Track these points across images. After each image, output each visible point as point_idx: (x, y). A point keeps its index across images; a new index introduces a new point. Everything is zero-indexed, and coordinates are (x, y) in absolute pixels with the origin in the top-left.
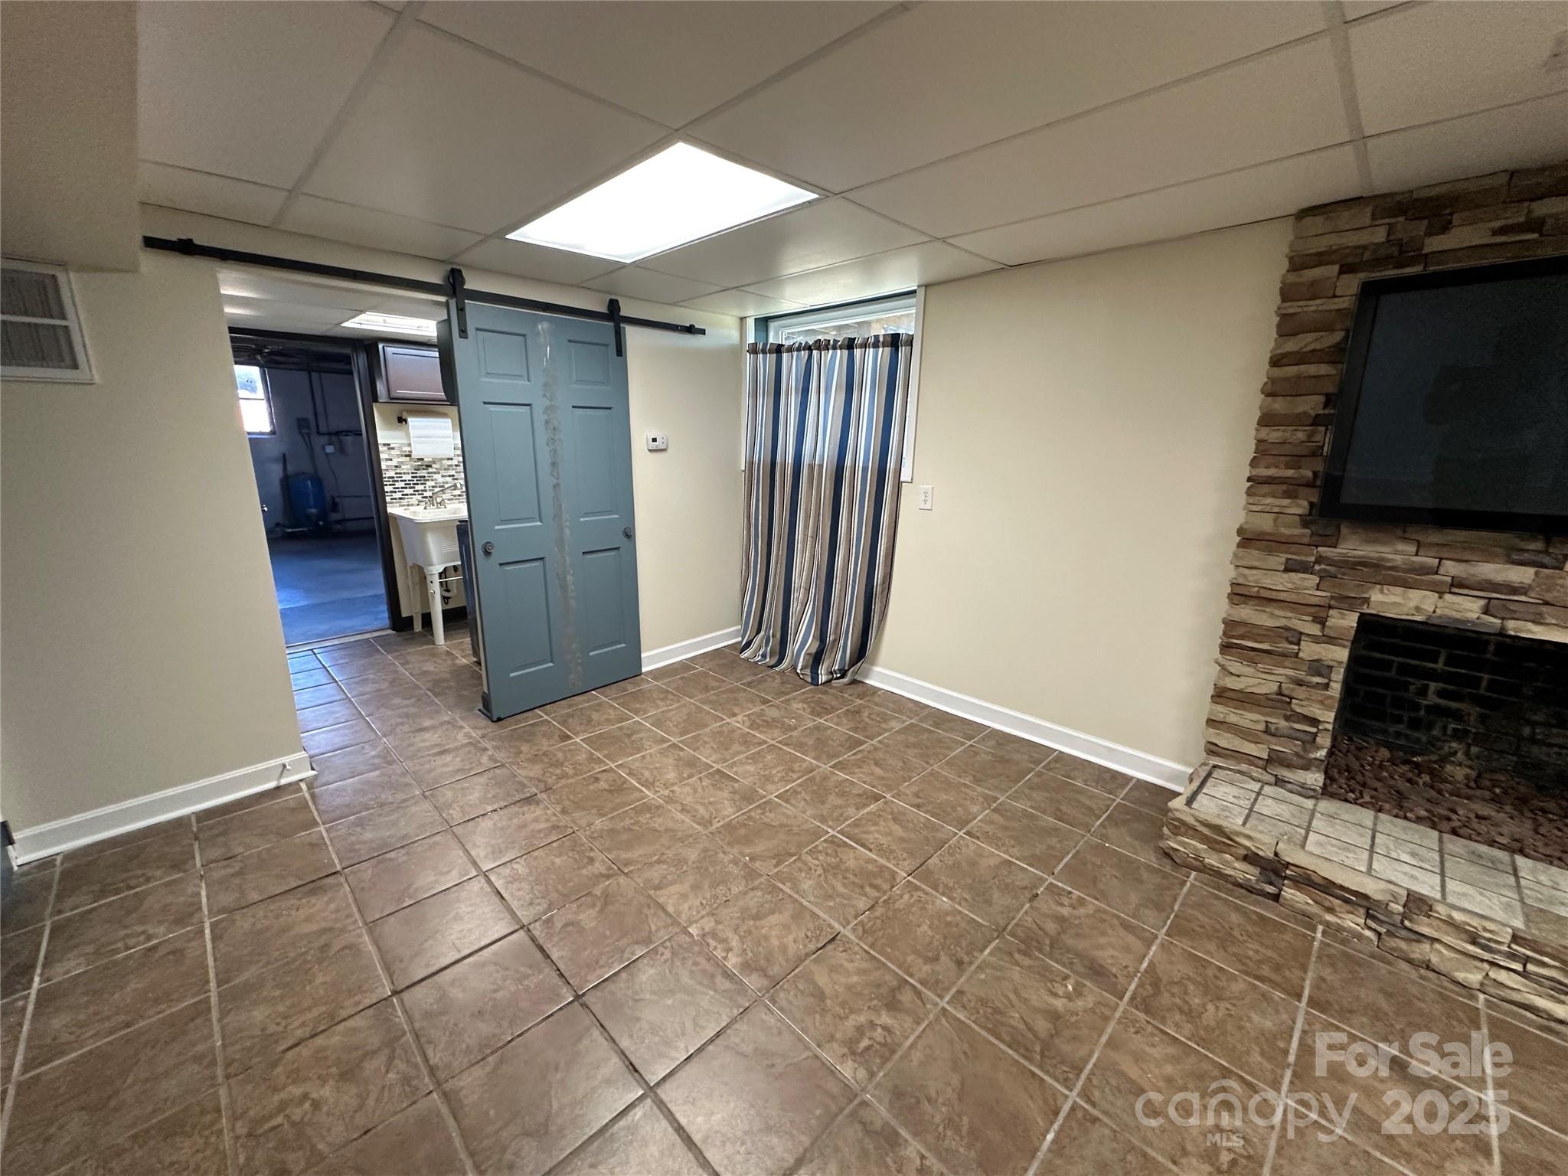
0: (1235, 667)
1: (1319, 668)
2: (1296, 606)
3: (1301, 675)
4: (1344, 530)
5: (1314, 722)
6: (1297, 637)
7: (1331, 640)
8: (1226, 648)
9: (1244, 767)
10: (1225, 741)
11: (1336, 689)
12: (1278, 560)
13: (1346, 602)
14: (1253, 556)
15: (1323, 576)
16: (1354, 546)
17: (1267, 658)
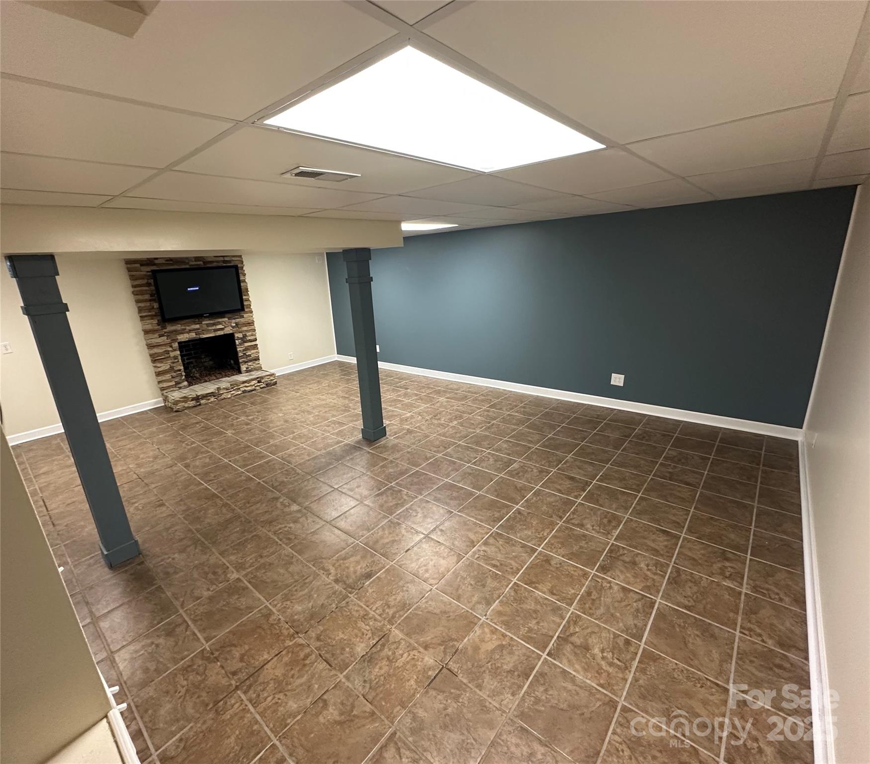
0: (159, 365)
1: (175, 357)
2: (165, 345)
3: (173, 361)
4: (166, 324)
5: (180, 370)
6: (167, 352)
7: (175, 350)
8: (154, 361)
9: (172, 389)
10: (165, 385)
11: (180, 360)
12: (156, 335)
13: (174, 340)
14: (151, 336)
15: (168, 336)
16: (170, 328)
17: (165, 360)
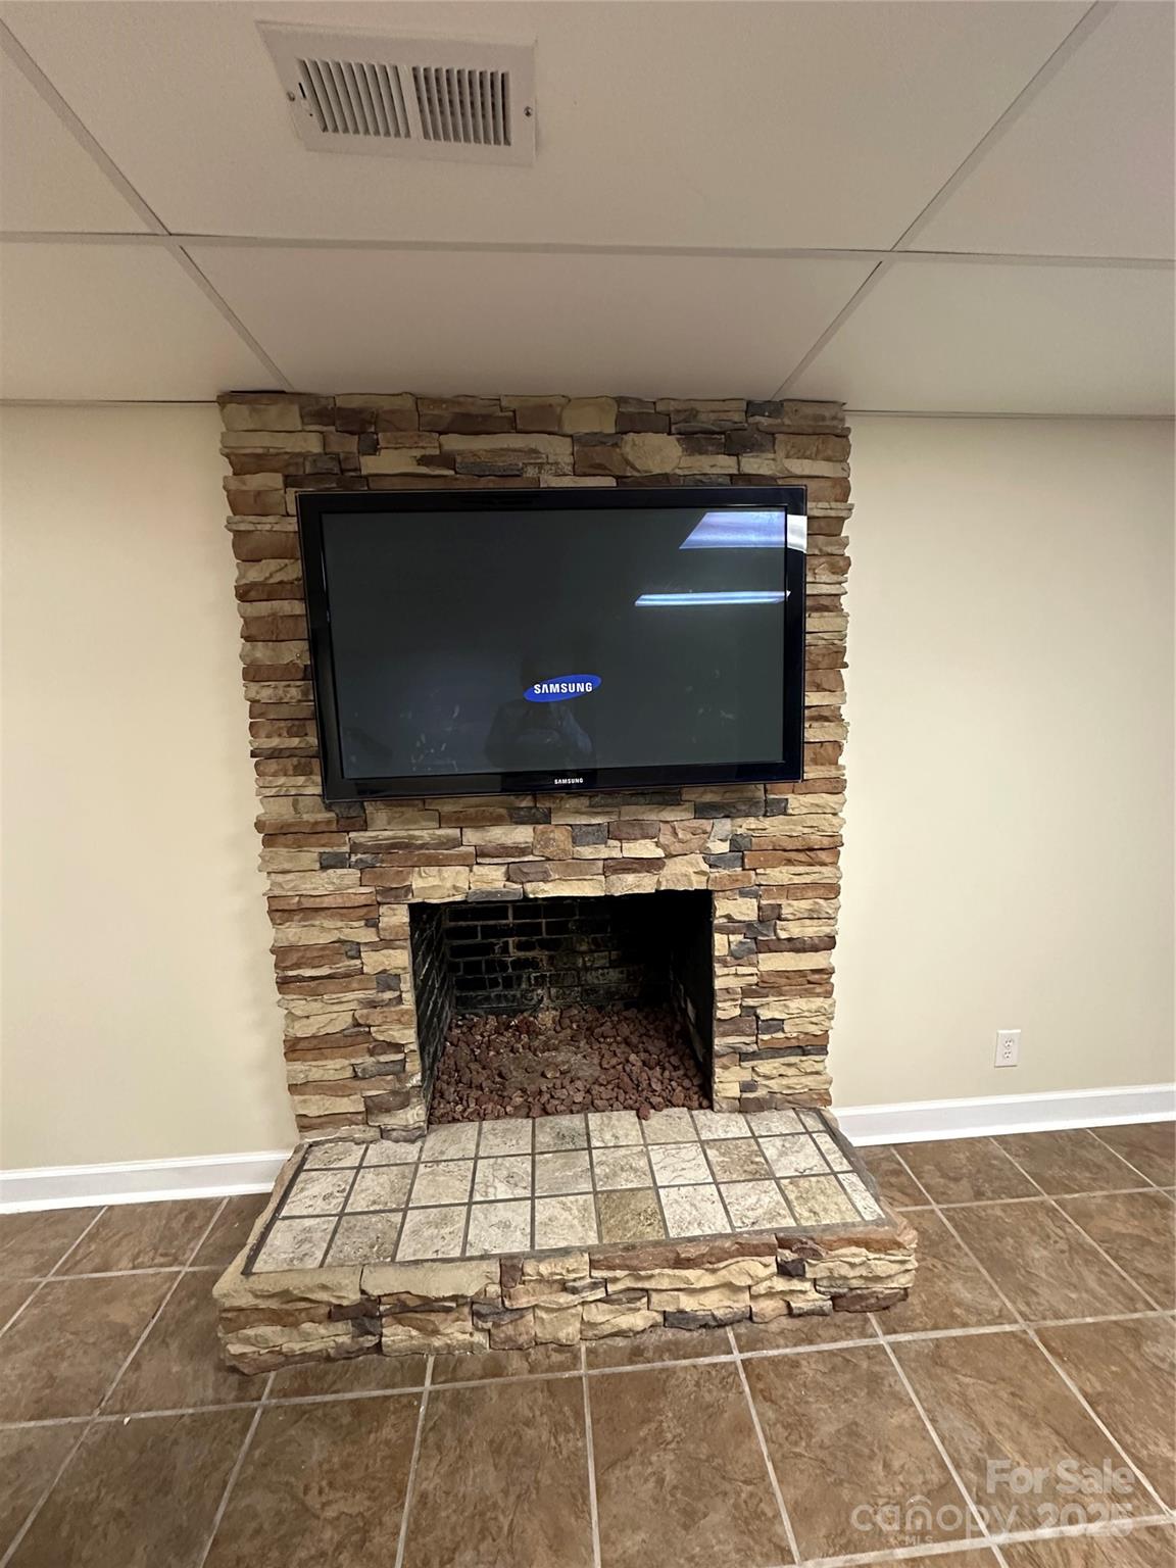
0: (300, 1006)
1: (387, 980)
2: (343, 912)
4: (369, 808)
5: (398, 1047)
6: (355, 950)
7: (387, 944)
8: (283, 984)
9: (344, 1131)
10: (316, 1106)
11: (409, 998)
12: (310, 857)
13: (391, 895)
14: (283, 855)
15: (363, 867)
17: (331, 985)
